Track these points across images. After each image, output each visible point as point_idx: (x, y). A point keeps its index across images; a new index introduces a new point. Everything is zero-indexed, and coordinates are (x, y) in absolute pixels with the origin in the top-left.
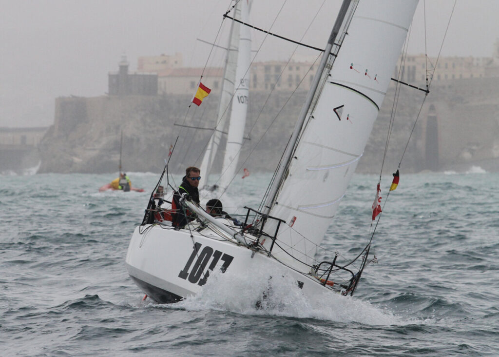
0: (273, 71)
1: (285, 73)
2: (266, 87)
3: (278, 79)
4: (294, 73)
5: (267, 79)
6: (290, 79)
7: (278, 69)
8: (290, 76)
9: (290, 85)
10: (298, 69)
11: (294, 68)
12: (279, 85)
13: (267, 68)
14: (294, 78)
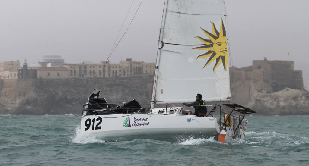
0: (83, 68)
1: (88, 69)
2: (80, 75)
3: (85, 71)
4: (92, 69)
5: (80, 72)
6: (90, 72)
7: (85, 67)
8: (91, 71)
9: (91, 75)
10: (94, 67)
11: (92, 67)
12: (85, 75)
13: (80, 67)
14: (92, 71)
